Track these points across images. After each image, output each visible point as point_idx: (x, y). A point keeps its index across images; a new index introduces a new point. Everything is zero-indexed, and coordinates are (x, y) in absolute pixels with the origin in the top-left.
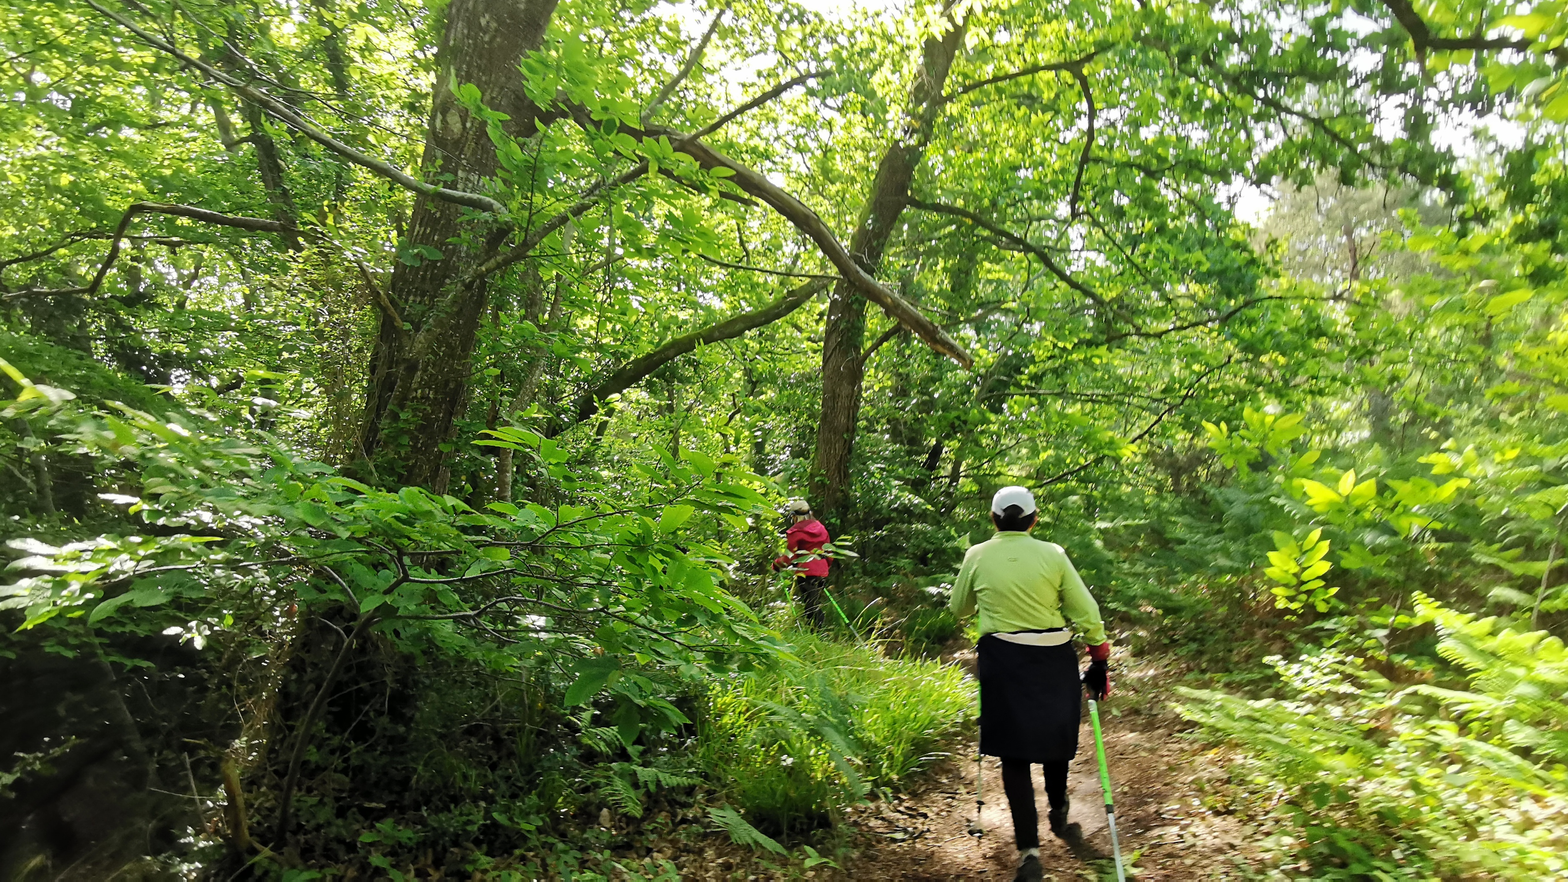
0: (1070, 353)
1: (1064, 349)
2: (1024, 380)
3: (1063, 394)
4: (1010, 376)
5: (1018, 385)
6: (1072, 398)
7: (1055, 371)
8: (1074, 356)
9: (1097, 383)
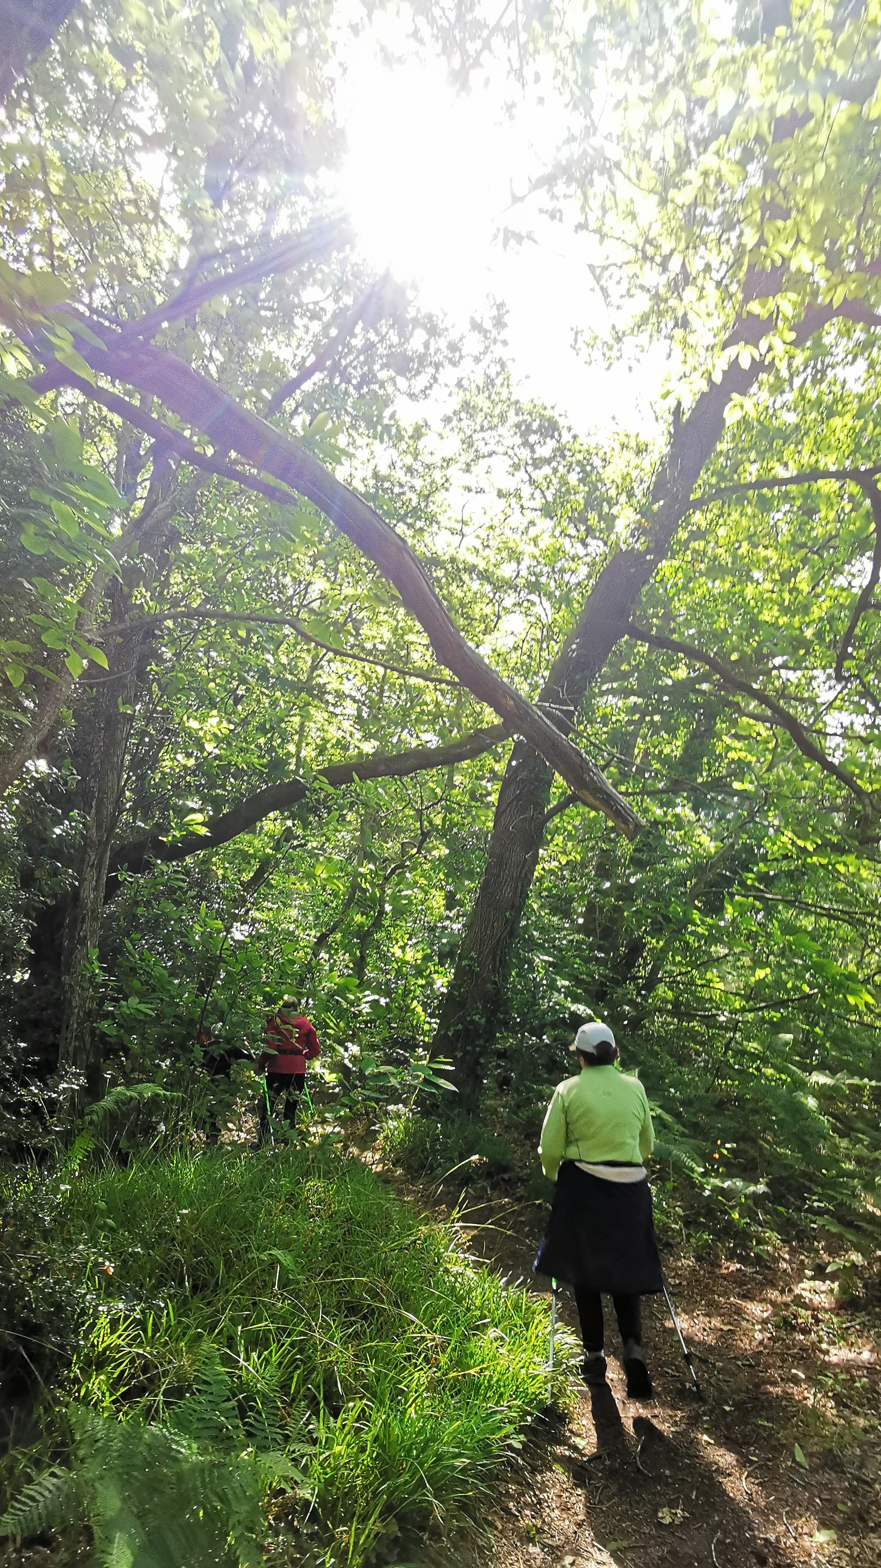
0: (811, 855)
1: (804, 850)
2: (750, 879)
3: (795, 903)
4: (735, 872)
5: (743, 884)
6: (805, 909)
7: (790, 875)
8: (815, 859)
9: (839, 896)
